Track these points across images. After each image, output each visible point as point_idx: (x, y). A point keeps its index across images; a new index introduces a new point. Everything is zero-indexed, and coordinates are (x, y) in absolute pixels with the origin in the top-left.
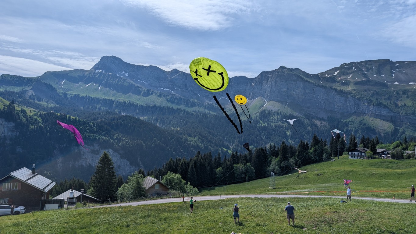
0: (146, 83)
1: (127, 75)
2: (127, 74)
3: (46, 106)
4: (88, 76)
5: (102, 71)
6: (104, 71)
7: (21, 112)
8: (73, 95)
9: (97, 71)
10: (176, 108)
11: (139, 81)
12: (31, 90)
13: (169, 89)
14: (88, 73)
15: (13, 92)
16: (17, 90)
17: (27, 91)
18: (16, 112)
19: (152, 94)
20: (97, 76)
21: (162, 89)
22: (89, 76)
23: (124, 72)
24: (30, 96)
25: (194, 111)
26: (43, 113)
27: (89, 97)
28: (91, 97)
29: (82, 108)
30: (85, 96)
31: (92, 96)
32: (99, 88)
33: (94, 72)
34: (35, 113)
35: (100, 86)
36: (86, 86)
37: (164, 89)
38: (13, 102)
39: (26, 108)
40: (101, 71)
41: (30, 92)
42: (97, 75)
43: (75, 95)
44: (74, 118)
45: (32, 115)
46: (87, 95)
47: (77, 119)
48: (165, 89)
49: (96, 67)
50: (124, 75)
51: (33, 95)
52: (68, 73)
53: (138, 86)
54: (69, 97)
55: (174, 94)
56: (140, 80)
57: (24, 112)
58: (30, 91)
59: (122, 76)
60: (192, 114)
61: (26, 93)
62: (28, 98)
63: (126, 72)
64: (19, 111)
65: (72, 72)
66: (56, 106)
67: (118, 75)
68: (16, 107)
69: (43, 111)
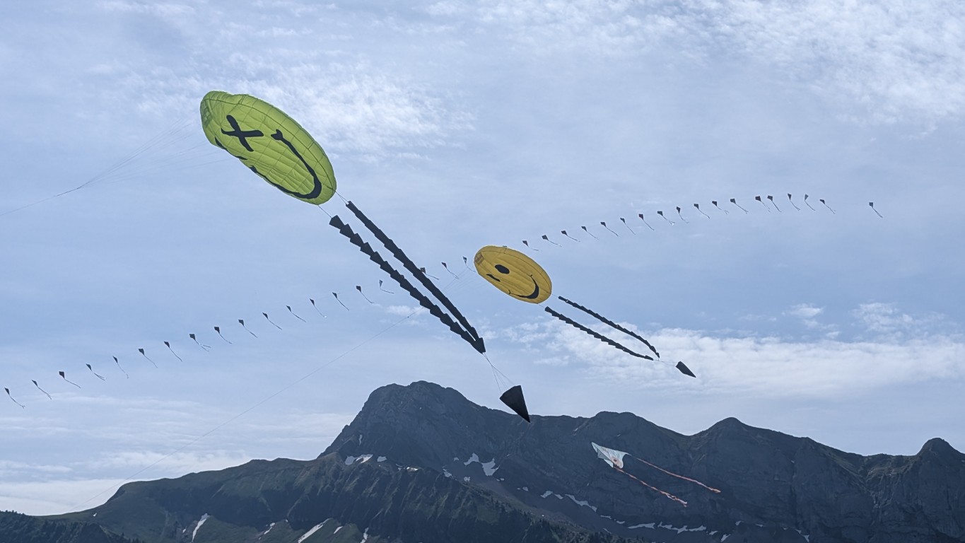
0: (582, 503)
2: (492, 464)
4: (308, 490)
5: (374, 459)
6: (381, 459)
9: (350, 461)
11: (548, 493)
13: (702, 528)
20: (350, 487)
21: (669, 527)
22: (315, 489)
23: (475, 458)
33: (338, 468)
35: (365, 536)
37: (680, 531)
48: (684, 529)
52: (220, 484)
53: (545, 523)
56: (556, 489)
59: (467, 479)
63: (485, 458)
67: (448, 475)
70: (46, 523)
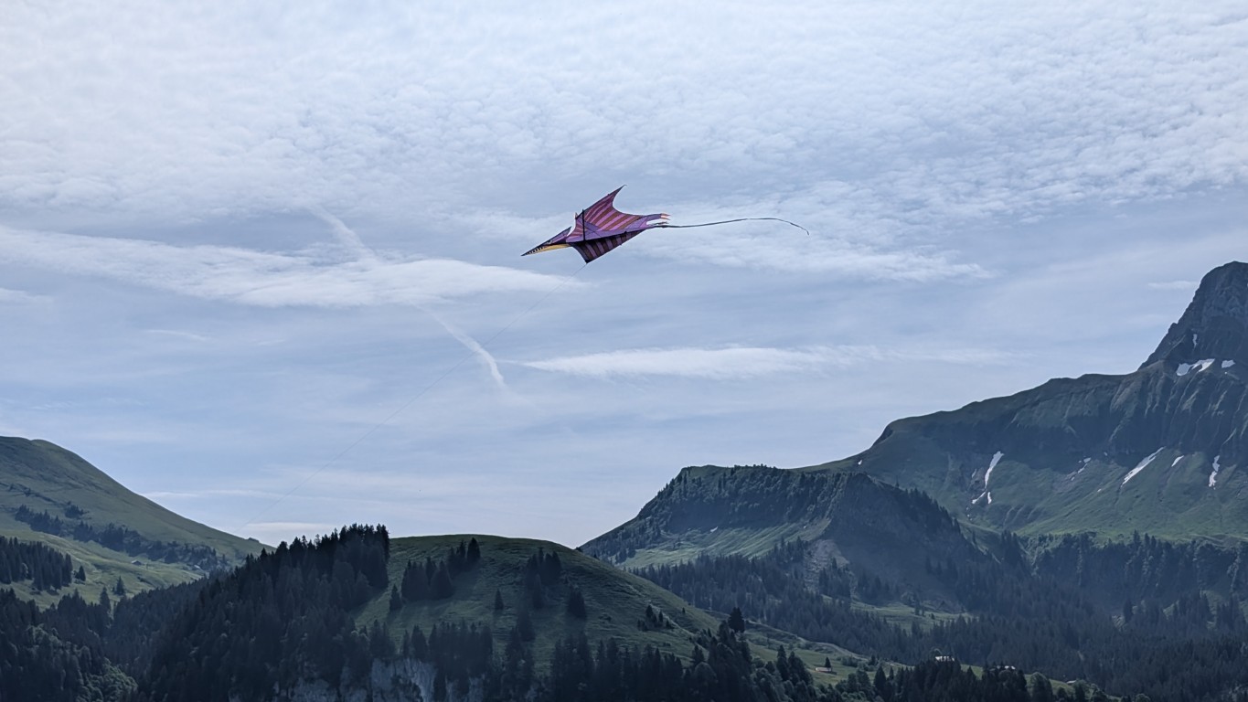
3: (907, 628)
4: (1130, 412)
5: (1217, 365)
6: (1226, 364)
7: (777, 672)
8: (1055, 544)
9: (1182, 370)
12: (823, 537)
14: (1128, 390)
15: (739, 562)
16: (754, 545)
17: (807, 544)
18: (753, 675)
20: (1188, 405)
22: (1139, 411)
24: (823, 577)
26: (893, 668)
27: (1152, 542)
28: (1168, 545)
29: (1119, 620)
30: (1126, 543)
31: (1168, 538)
32: (1212, 481)
33: (1168, 383)
34: (854, 671)
35: (1216, 466)
36: (1125, 474)
38: (737, 622)
39: (808, 647)
40: (1206, 365)
41: (824, 555)
42: (1188, 396)
43: (1068, 540)
44: (1069, 686)
45: (834, 684)
46: (1136, 536)
47: (1090, 695)
49: (1179, 344)
51: (835, 566)
52: (1012, 414)
54: (1032, 555)
57: (792, 669)
58: (821, 544)
61: (799, 559)
62: (811, 590)
64: (770, 667)
65: (1036, 404)
66: (961, 619)
68: (752, 646)
69: (896, 660)
70: (803, 476)
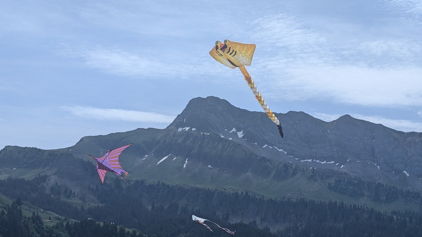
0: (280, 150)
1: (240, 134)
2: (242, 132)
3: (79, 208)
4: (162, 142)
5: (191, 129)
7: (31, 220)
8: (132, 183)
9: (180, 130)
10: (351, 206)
11: (266, 146)
12: (54, 174)
13: (333, 162)
14: (162, 134)
15: (23, 181)
16: (29, 176)
17: (48, 176)
18: (22, 221)
19: (294, 174)
20: (180, 141)
21: (318, 161)
22: (165, 141)
23: (234, 130)
24: (52, 189)
25: (394, 213)
26: (73, 221)
27: (163, 185)
28: (168, 186)
29: (150, 208)
30: (156, 184)
31: (169, 183)
32: (185, 166)
33: (175, 132)
34: (58, 222)
35: (186, 162)
37: (323, 163)
38: (19, 202)
39: (43, 212)
40: (187, 129)
41: (53, 180)
42: (181, 137)
43: (137, 182)
44: (131, 231)
45: (51, 226)
46: (159, 182)
47: (138, 234)
48: (325, 162)
49: (179, 122)
50: (235, 134)
51: (57, 185)
53: (264, 158)
54: (124, 186)
55: (345, 173)
56: (269, 144)
57: (37, 219)
58: (53, 177)
59: (230, 139)
60: (391, 219)
61: (44, 181)
62: (48, 192)
63: (239, 130)
64: (29, 219)
65: (132, 136)
66: (98, 206)
67: (222, 137)
68: (23, 211)
69: (74, 219)
70: (50, 153)
